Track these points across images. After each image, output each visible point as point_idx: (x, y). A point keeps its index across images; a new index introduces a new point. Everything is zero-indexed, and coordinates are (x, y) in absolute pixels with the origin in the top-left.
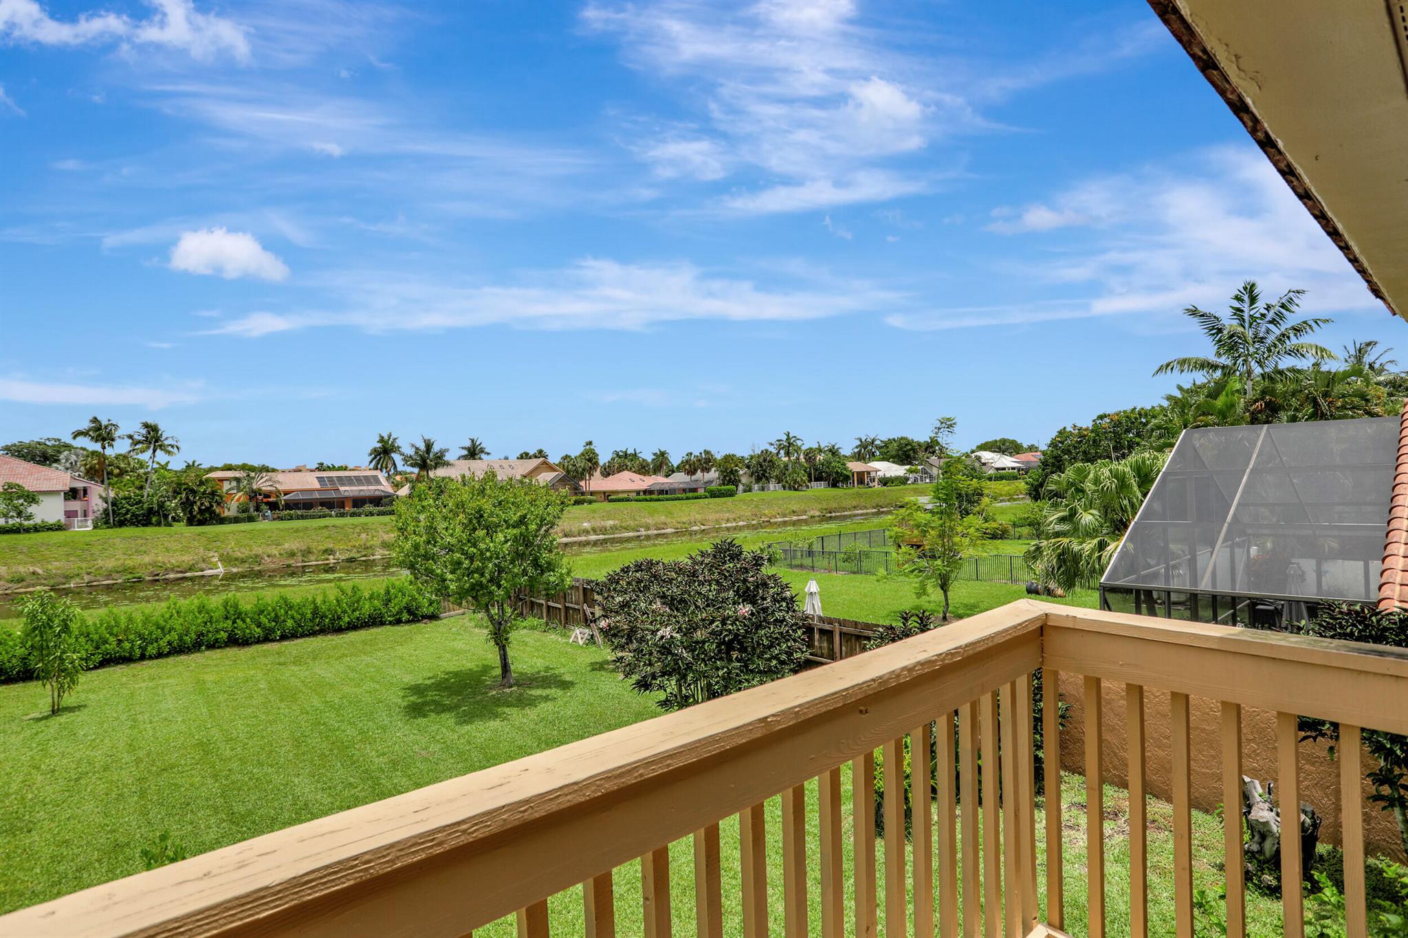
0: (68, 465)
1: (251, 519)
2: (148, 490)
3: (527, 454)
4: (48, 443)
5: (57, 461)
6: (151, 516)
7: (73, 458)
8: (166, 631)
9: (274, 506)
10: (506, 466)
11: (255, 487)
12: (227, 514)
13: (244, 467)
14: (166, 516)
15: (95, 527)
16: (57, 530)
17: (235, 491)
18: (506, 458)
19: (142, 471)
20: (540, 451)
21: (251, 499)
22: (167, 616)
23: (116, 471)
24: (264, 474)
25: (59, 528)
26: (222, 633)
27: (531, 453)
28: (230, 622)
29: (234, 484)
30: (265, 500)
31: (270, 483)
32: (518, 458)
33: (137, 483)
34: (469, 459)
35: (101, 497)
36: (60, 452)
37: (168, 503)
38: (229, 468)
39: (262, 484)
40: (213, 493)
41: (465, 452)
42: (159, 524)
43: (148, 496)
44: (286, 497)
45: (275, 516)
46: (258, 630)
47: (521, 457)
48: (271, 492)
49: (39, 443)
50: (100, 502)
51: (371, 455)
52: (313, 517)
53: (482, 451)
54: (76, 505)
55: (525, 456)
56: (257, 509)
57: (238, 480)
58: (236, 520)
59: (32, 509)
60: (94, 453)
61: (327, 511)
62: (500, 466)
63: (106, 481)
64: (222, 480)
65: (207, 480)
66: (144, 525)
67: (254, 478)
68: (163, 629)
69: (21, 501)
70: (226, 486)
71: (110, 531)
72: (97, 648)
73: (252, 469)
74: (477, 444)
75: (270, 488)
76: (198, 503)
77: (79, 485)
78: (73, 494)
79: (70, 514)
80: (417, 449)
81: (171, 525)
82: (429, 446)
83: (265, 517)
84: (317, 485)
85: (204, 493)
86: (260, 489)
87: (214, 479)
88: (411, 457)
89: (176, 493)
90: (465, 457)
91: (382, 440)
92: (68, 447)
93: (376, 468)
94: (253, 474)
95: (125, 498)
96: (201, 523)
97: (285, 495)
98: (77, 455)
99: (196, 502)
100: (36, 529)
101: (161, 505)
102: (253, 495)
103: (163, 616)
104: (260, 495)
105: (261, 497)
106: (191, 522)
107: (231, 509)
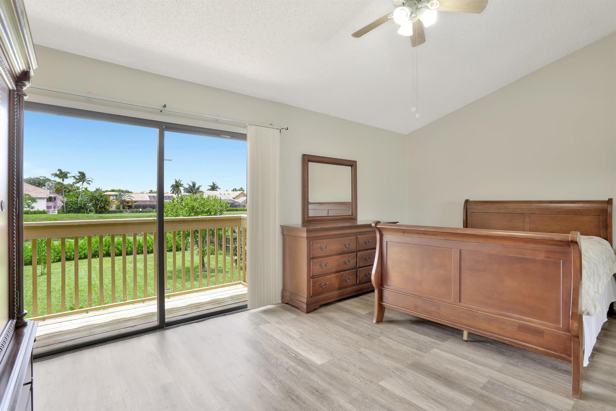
0: (49, 187)
1: (121, 212)
2: (80, 198)
3: (236, 189)
4: (41, 178)
5: (44, 186)
6: (80, 209)
7: (51, 184)
8: (83, 249)
9: (130, 207)
10: (226, 194)
11: (123, 199)
12: (111, 209)
13: (119, 191)
14: (87, 210)
15: (59, 213)
16: (43, 213)
17: (115, 200)
18: (227, 191)
19: (78, 191)
20: (241, 188)
21: (121, 203)
22: (84, 244)
23: (68, 190)
24: (127, 194)
25: (44, 212)
26: (104, 251)
27: (237, 189)
28: (107, 247)
29: (115, 197)
30: (127, 204)
31: (129, 197)
32: (232, 191)
33: (76, 196)
34: (212, 190)
35: (61, 201)
36: (45, 182)
37: (88, 204)
38: (113, 191)
39: (126, 198)
40: (106, 201)
41: (210, 188)
42: (84, 213)
43: (80, 201)
44: (135, 204)
45: (131, 211)
46: (117, 251)
47: (233, 190)
48: (129, 201)
49: (37, 178)
50: (61, 203)
51: (171, 187)
52: (146, 212)
53: (217, 187)
54: (51, 204)
55: (235, 190)
56: (124, 208)
57: (116, 196)
58: (115, 212)
59: (34, 205)
60: (59, 183)
61: (152, 210)
62: (224, 194)
63: (63, 194)
64: (110, 196)
65: (104, 195)
66: (78, 213)
67: (122, 195)
68: (82, 249)
69: (30, 201)
70: (111, 198)
71: (65, 215)
72: (58, 254)
73: (122, 191)
74: (215, 184)
75: (129, 200)
76: (100, 205)
77: (52, 196)
78: (50, 199)
79: (49, 207)
80: (190, 185)
81: (89, 213)
82: (194, 185)
83: (126, 212)
84: (148, 199)
85: (102, 200)
86: (125, 200)
87: (106, 195)
88: (187, 189)
89: (91, 200)
90: (210, 190)
91: (176, 181)
92: (49, 180)
93: (173, 193)
94: (122, 194)
95: (71, 202)
96: (100, 213)
97: (135, 203)
98: (52, 184)
99: (98, 204)
100: (35, 213)
101: (85, 205)
102: (123, 202)
103: (82, 244)
104: (125, 202)
105: (125, 203)
106: (97, 212)
107: (113, 208)
